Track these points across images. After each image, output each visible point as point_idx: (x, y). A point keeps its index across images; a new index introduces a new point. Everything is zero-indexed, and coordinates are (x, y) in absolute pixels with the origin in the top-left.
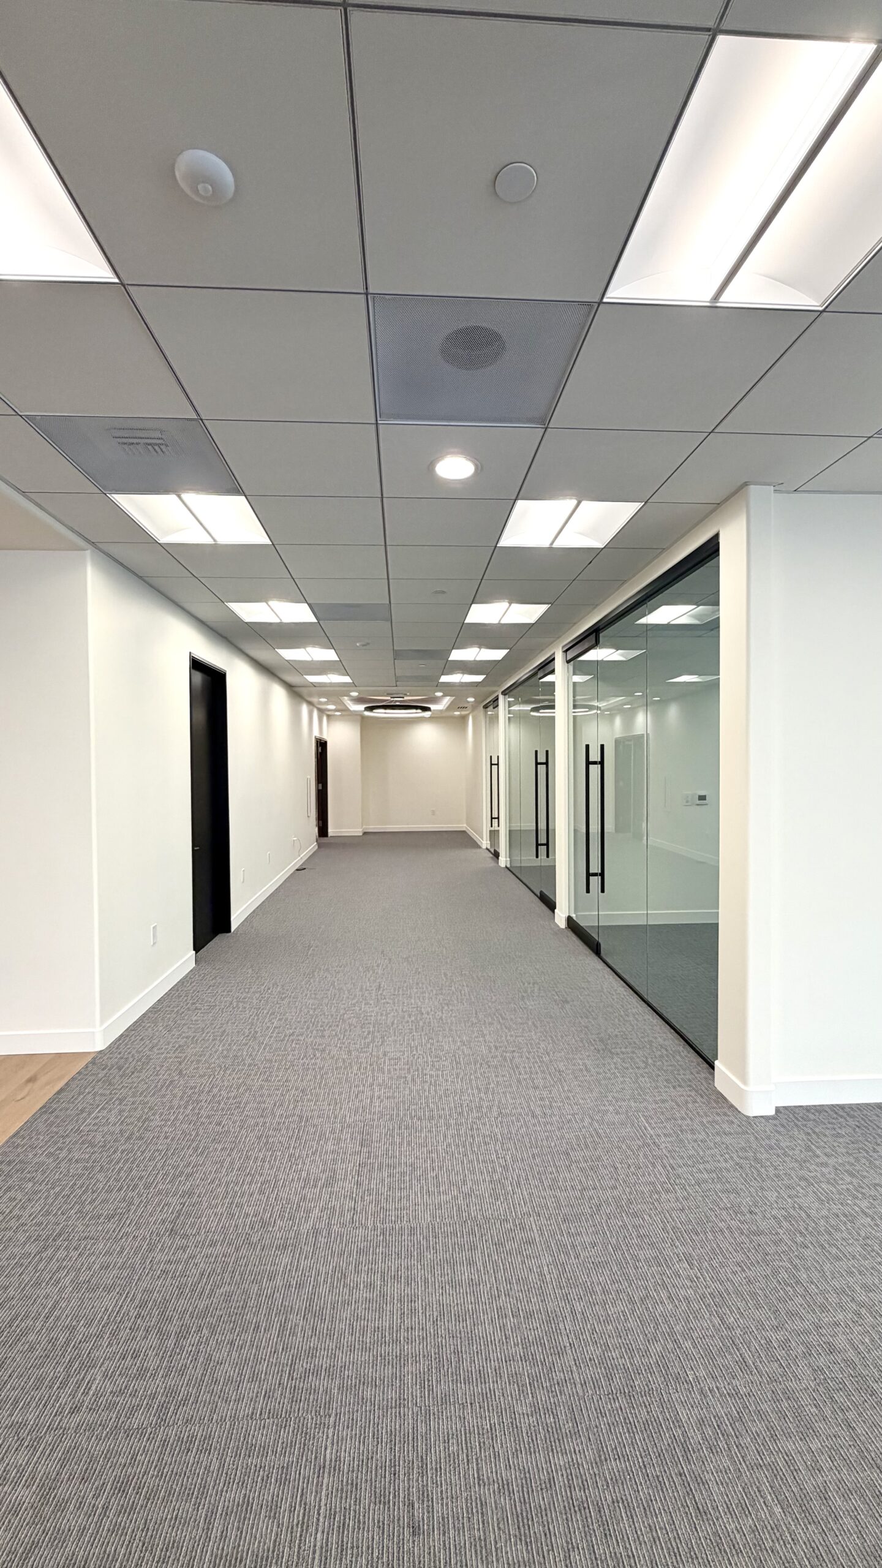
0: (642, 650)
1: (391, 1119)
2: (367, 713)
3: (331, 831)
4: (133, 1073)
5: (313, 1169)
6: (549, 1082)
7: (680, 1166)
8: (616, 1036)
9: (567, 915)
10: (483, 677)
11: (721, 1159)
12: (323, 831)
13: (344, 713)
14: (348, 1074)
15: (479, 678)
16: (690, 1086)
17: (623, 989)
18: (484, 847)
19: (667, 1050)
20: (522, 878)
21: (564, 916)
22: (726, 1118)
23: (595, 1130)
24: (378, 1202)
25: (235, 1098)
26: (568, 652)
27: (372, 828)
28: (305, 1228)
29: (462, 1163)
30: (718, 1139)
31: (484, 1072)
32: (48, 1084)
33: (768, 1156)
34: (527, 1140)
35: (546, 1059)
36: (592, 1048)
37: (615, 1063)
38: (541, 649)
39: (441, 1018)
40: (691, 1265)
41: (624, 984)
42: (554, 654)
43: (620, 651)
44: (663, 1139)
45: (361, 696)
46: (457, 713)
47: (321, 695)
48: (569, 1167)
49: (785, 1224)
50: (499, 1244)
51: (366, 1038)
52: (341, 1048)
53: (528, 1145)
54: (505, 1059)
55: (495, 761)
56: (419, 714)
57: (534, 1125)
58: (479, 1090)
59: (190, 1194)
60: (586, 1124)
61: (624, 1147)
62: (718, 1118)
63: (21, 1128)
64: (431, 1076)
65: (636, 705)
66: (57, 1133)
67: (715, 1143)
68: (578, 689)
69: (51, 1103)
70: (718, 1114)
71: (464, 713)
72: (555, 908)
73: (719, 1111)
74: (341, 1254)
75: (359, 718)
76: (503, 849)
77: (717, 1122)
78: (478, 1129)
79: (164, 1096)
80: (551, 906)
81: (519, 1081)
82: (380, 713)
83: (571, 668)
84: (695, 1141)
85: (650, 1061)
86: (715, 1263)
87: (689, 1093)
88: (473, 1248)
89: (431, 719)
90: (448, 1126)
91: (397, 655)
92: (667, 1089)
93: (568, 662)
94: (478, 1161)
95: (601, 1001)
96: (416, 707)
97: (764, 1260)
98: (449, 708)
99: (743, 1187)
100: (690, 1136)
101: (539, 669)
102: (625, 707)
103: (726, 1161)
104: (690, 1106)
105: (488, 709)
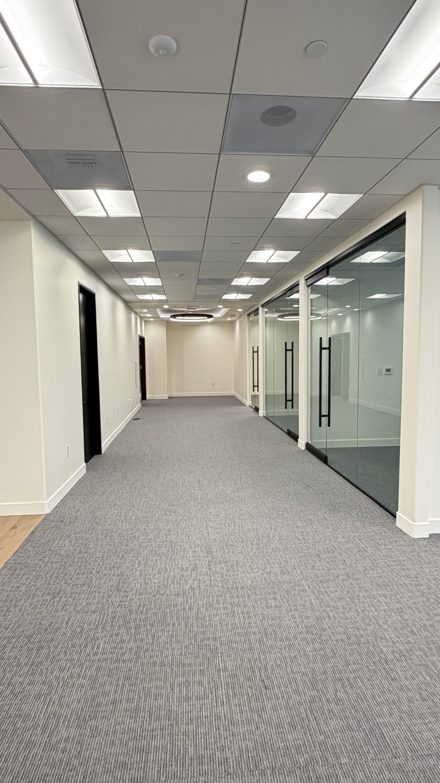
0: (353, 278)
1: (221, 542)
2: (172, 319)
3: (148, 396)
4: (70, 524)
5: (184, 564)
6: (305, 525)
7: (378, 560)
8: (340, 503)
9: (306, 442)
10: (250, 295)
11: (400, 556)
12: (144, 397)
13: (156, 319)
14: (191, 522)
15: (248, 296)
16: (383, 525)
17: (342, 481)
18: (248, 405)
19: (369, 509)
20: (275, 422)
21: (304, 442)
22: (402, 539)
23: (333, 545)
24: (222, 577)
25: (131, 534)
26: (308, 280)
27: (174, 394)
28: (187, 587)
29: (263, 560)
30: (398, 548)
31: (268, 521)
32: (24, 529)
33: (425, 555)
34: (296, 550)
35: (302, 514)
36: (327, 509)
37: (341, 516)
38: (289, 278)
39: (239, 496)
40: (386, 598)
41: (342, 478)
42: (299, 281)
43: (338, 279)
44: (369, 548)
45: (170, 308)
46: (229, 319)
47: (144, 307)
48: (320, 561)
49: (433, 582)
50: (288, 592)
51: (198, 506)
52: (185, 511)
53: (297, 552)
54: (279, 515)
55: (255, 350)
56: (206, 319)
57: (300, 544)
58: (267, 529)
59: (122, 574)
60: (327, 543)
61: (349, 552)
62: (398, 539)
63: (19, 549)
64: (239, 523)
65: (345, 314)
66: (39, 551)
67: (397, 550)
68: (314, 303)
69: (31, 537)
70: (398, 537)
71: (234, 319)
72: (298, 438)
73: (398, 536)
74: (208, 597)
75: (165, 323)
76: (261, 406)
77: (398, 541)
78: (269, 546)
79: (91, 534)
80: (295, 437)
81: (288, 524)
82: (179, 319)
83: (310, 290)
84: (387, 549)
85: (360, 514)
86: (398, 597)
87: (382, 528)
88: (275, 593)
89: (212, 323)
90: (253, 545)
91: (200, 282)
92: (370, 527)
93: (308, 286)
94: (272, 559)
95: (330, 487)
96: (203, 315)
97: (423, 595)
98: (226, 315)
99: (412, 567)
100: (383, 547)
101: (288, 291)
102: (339, 315)
103: (403, 557)
104: (383, 534)
105: (251, 316)
